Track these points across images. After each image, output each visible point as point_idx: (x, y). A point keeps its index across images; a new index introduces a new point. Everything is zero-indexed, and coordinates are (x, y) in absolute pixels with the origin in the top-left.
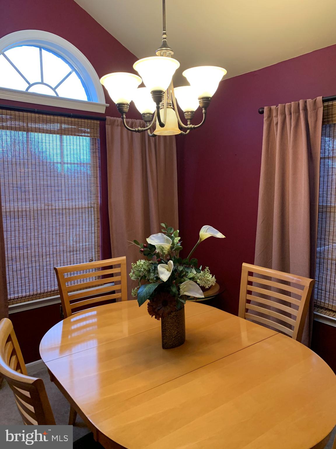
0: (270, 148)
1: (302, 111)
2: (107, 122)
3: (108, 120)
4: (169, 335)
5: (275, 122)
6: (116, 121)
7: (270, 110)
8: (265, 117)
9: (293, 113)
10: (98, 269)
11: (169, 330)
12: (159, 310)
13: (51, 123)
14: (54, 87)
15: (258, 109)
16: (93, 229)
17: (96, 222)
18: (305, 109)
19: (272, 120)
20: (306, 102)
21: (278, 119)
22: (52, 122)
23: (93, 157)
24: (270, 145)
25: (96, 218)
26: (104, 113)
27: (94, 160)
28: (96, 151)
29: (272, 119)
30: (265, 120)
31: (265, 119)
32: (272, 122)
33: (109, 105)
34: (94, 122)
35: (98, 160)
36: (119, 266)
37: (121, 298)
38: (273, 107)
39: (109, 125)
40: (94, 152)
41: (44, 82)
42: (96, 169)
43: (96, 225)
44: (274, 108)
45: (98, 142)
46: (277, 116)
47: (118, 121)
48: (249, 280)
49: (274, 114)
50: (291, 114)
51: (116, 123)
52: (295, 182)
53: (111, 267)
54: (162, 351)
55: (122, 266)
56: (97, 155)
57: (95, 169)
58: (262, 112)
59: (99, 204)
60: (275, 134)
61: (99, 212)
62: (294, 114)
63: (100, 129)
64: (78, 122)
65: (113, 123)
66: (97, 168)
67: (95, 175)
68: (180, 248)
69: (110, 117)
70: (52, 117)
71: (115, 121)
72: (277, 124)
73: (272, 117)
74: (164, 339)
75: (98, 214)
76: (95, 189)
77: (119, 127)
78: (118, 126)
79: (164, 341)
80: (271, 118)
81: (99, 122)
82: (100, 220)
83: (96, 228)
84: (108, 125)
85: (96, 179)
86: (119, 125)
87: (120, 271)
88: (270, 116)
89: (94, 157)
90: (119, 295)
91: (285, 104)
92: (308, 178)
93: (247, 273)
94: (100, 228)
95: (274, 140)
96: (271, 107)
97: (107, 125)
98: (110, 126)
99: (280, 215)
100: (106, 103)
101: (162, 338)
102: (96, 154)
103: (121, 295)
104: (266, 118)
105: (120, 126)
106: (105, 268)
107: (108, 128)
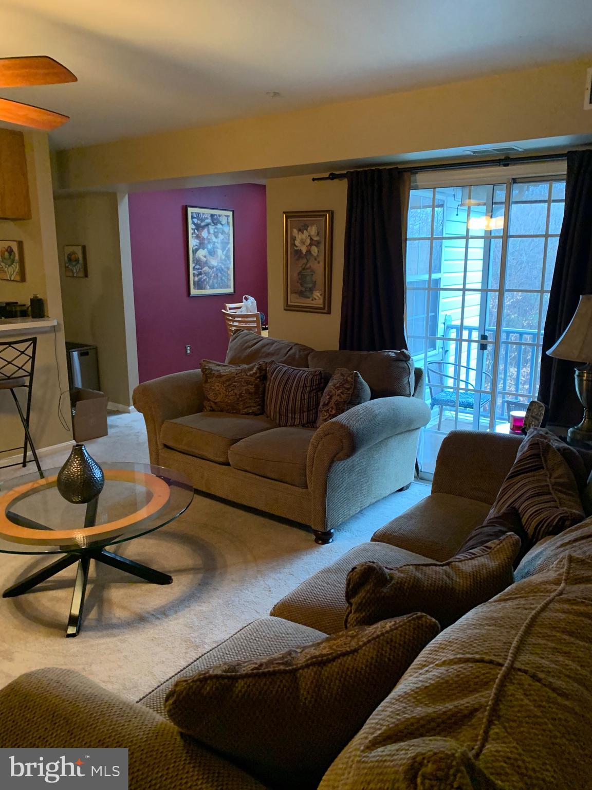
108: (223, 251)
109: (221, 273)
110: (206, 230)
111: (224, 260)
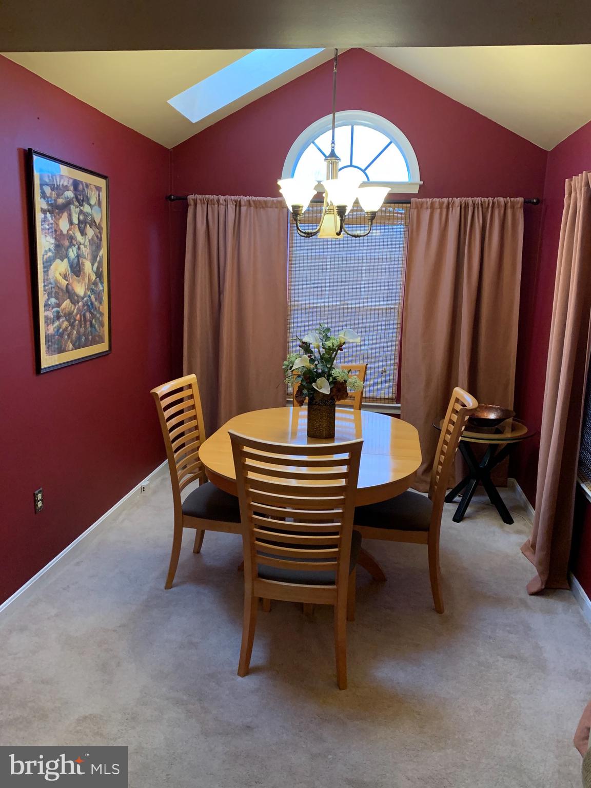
2: (413, 205)
14: (363, 168)
26: (418, 193)
33: (423, 182)
41: (354, 164)
47: (427, 203)
51: (425, 205)
65: (420, 206)
69: (417, 199)
71: (423, 203)
77: (429, 211)
78: (427, 208)
97: (412, 209)
100: (420, 180)
105: (430, 208)
107: (413, 212)
108: (93, 265)
109: (90, 312)
110: (65, 215)
111: (95, 284)
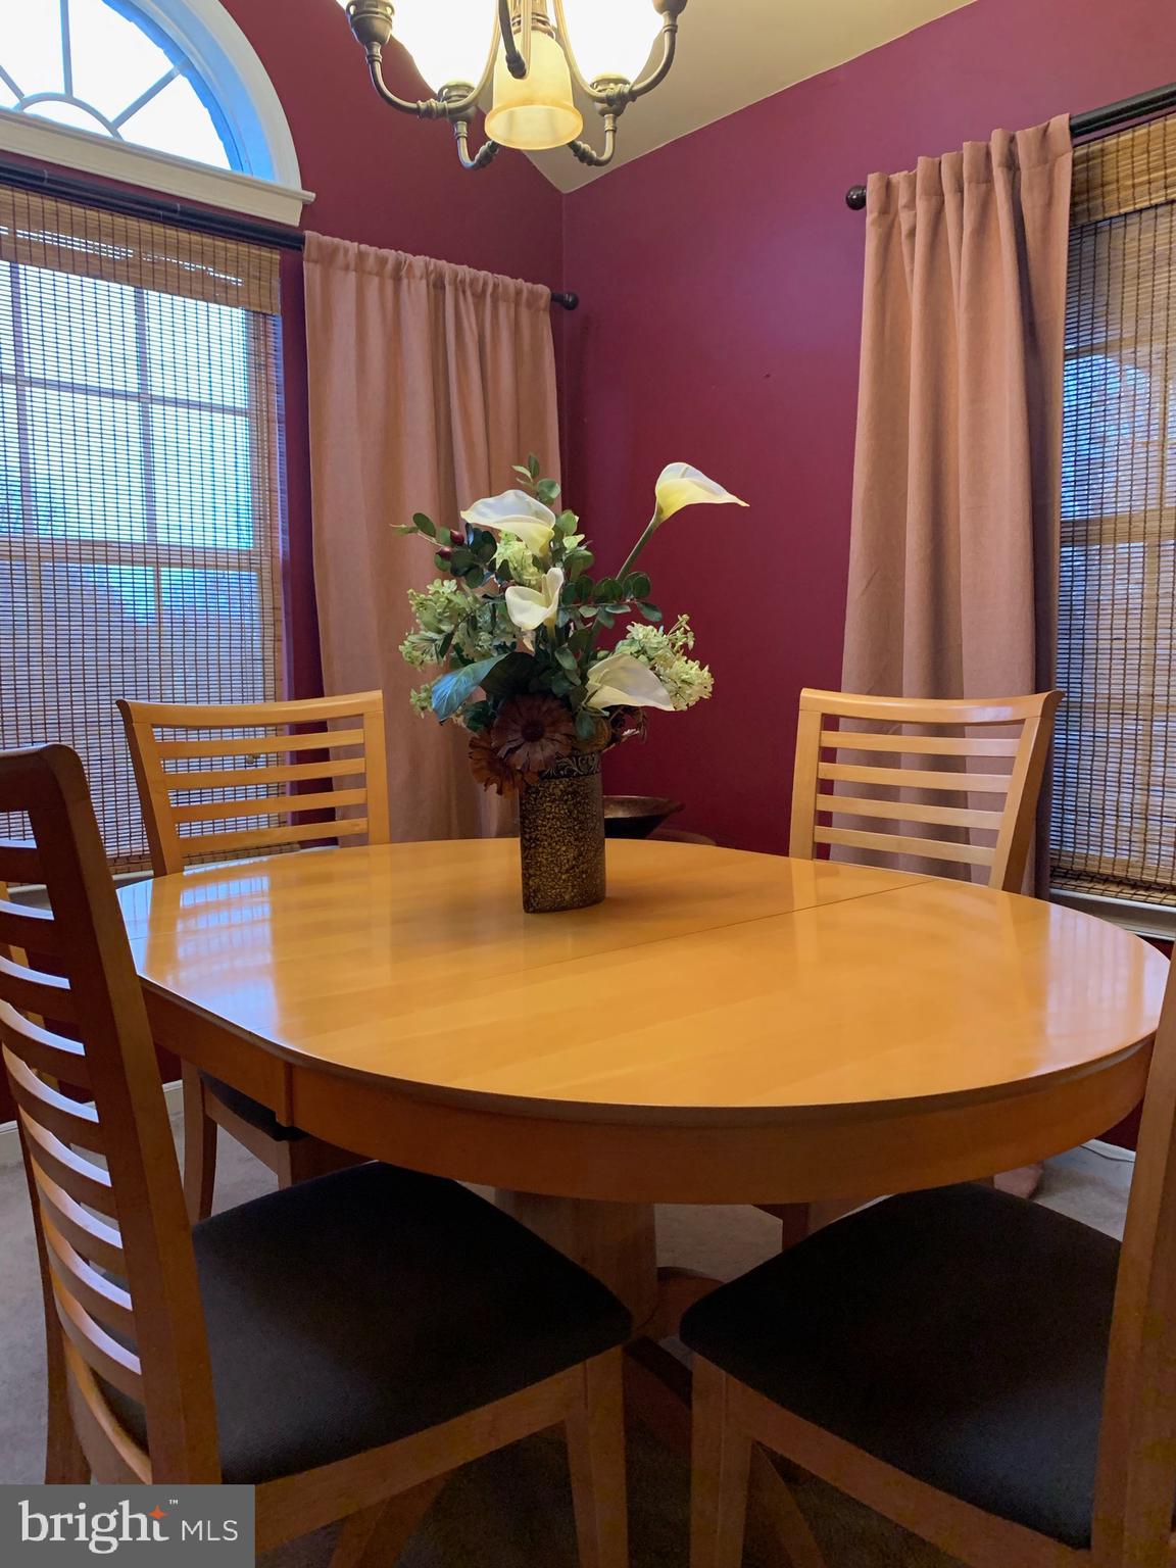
0: (888, 323)
1: (1001, 169)
2: (310, 250)
3: (310, 243)
4: (547, 859)
5: (905, 228)
6: (342, 252)
7: (888, 187)
8: (871, 212)
9: (970, 183)
10: (277, 727)
11: (549, 844)
12: (512, 751)
13: (103, 238)
14: (111, 118)
15: (847, 191)
16: (257, 644)
17: (269, 619)
18: (1011, 165)
19: (896, 224)
20: (1012, 139)
21: (916, 214)
22: (107, 235)
23: (258, 382)
24: (888, 316)
25: (268, 605)
26: (298, 225)
27: (261, 395)
28: (266, 361)
29: (893, 221)
30: (873, 223)
31: (869, 219)
32: (895, 231)
33: (314, 195)
34: (260, 255)
35: (274, 397)
36: (355, 721)
37: (367, 834)
38: (899, 178)
39: (316, 262)
40: (260, 365)
41: (76, 96)
42: (268, 427)
43: (270, 631)
44: (901, 180)
45: (276, 326)
46: (911, 205)
47: (346, 251)
48: (823, 745)
49: (902, 199)
50: (961, 190)
51: (340, 258)
52: (977, 429)
53: (320, 726)
54: (522, 916)
55: (366, 722)
56: (269, 377)
57: (262, 425)
58: (858, 204)
59: (281, 555)
60: (907, 270)
61: (280, 586)
62: (973, 184)
63: (283, 283)
64: (202, 245)
65: (328, 258)
66: (271, 424)
67: (263, 448)
68: (585, 558)
69: (320, 235)
70: (105, 217)
71: (335, 250)
72: (912, 233)
73: (896, 214)
74: (530, 876)
75: (276, 593)
76: (264, 499)
77: (352, 275)
78: (347, 268)
79: (531, 883)
80: (891, 217)
81: (278, 257)
82: (282, 615)
83: (269, 644)
84: (311, 265)
85: (269, 462)
86: (352, 266)
87: (362, 741)
88: (887, 209)
89: (260, 381)
90: (358, 825)
91: (940, 156)
92: (1024, 404)
93: (817, 722)
94: (283, 645)
95: (905, 295)
96: (891, 176)
97: (308, 261)
98: (318, 268)
99: (928, 551)
100: (304, 188)
101: (524, 875)
102: (267, 374)
103: (365, 826)
104: (875, 214)
105: (356, 271)
106: (302, 728)
107: (311, 273)
